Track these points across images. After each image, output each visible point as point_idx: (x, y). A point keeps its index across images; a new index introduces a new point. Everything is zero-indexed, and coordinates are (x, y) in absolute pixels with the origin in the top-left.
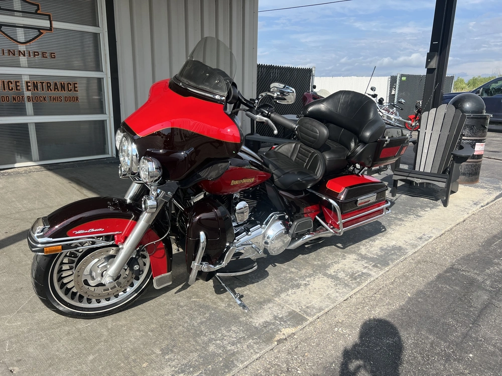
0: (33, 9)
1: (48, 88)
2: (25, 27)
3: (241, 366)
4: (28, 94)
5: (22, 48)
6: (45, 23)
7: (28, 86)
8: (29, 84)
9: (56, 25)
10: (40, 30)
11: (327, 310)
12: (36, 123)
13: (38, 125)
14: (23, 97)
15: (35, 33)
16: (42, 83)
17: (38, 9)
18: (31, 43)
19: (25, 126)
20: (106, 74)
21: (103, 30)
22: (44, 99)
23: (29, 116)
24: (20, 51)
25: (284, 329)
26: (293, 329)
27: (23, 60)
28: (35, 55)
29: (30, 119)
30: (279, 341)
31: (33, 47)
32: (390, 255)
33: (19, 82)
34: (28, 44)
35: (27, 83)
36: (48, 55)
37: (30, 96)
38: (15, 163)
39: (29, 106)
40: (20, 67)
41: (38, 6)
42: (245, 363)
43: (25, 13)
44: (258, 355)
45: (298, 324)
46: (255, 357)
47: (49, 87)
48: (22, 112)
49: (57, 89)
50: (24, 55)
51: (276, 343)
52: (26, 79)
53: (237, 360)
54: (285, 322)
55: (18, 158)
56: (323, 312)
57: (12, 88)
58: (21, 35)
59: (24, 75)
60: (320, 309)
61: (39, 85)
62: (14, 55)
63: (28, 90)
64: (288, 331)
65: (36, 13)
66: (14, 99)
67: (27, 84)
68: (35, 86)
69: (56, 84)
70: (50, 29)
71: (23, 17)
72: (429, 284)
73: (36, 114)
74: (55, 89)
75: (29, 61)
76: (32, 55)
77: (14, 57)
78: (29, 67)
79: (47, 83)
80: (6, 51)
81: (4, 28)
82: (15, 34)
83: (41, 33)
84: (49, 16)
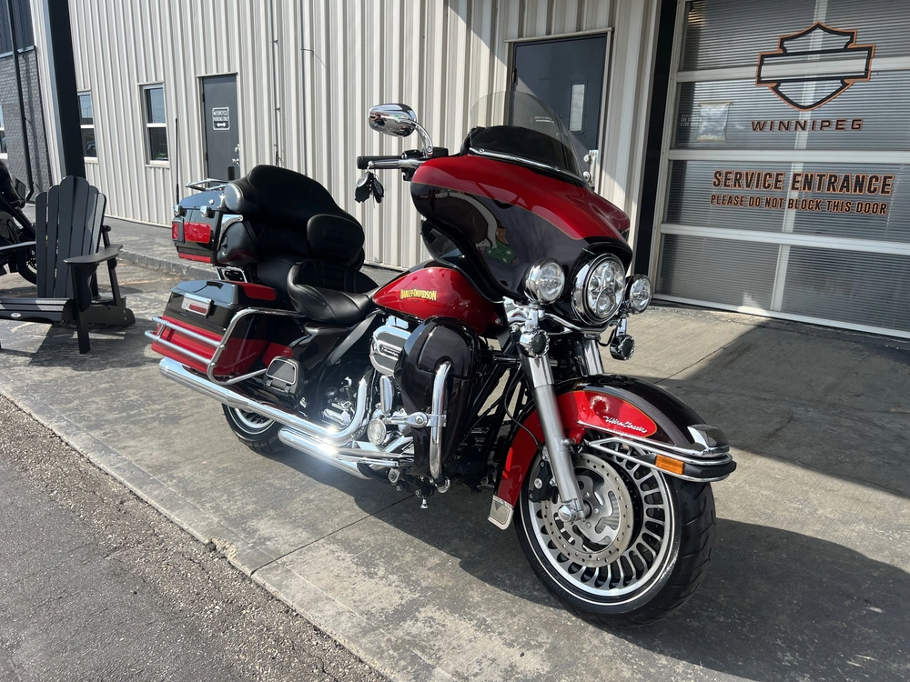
0: (841, 42)
1: (829, 186)
2: (819, 79)
4: (795, 195)
5: (806, 116)
6: (858, 65)
7: (795, 181)
8: (799, 178)
9: (877, 64)
10: (844, 80)
12: (792, 247)
13: (795, 250)
14: (781, 200)
15: (835, 85)
16: (821, 176)
17: (851, 41)
18: (821, 105)
19: (774, 248)
22: (817, 205)
23: (785, 233)
24: (798, 122)
27: (802, 136)
28: (822, 127)
29: (788, 238)
31: (824, 112)
33: (783, 175)
34: (815, 108)
35: (795, 175)
36: (848, 124)
37: (795, 199)
38: (740, 304)
40: (793, 149)
41: (852, 34)
43: (825, 53)
47: (831, 184)
48: (775, 226)
49: (848, 187)
50: (804, 129)
52: (798, 169)
55: (747, 298)
57: (769, 185)
58: (809, 94)
59: (795, 162)
61: (816, 179)
63: (793, 188)
65: (846, 49)
66: (768, 203)
67: (794, 178)
68: (808, 182)
69: (847, 178)
70: (864, 75)
71: (820, 60)
73: (797, 230)
74: (843, 187)
75: (810, 138)
76: (818, 127)
77: (788, 132)
78: (807, 149)
79: (831, 176)
80: (777, 124)
81: (783, 88)
82: (800, 92)
83: (844, 85)
84: (870, 49)
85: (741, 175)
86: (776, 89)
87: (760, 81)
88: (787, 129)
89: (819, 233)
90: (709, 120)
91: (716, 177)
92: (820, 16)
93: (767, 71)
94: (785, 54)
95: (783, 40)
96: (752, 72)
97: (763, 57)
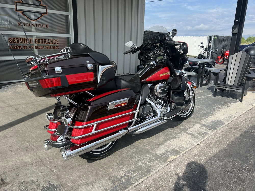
0: (38, 3)
2: (34, 12)
3: (154, 172)
5: (33, 22)
6: (44, 10)
7: (35, 41)
8: (36, 40)
9: (49, 11)
10: (41, 13)
11: (190, 149)
14: (33, 46)
15: (39, 15)
17: (41, 3)
18: (37, 20)
20: (72, 36)
21: (70, 14)
22: (43, 47)
24: (32, 24)
25: (171, 157)
26: (175, 157)
27: (34, 28)
28: (39, 26)
30: (170, 162)
31: (38, 22)
32: (217, 124)
33: (31, 39)
34: (36, 21)
35: (35, 39)
36: (45, 26)
37: (37, 46)
39: (36, 51)
40: (32, 32)
41: (41, 2)
42: (156, 170)
43: (35, 5)
44: (161, 167)
45: (178, 155)
46: (160, 168)
47: (45, 42)
49: (49, 42)
50: (34, 26)
51: (168, 162)
52: (34, 38)
53: (152, 169)
54: (171, 153)
56: (188, 149)
57: (28, 42)
58: (32, 16)
59: (34, 36)
60: (187, 148)
61: (41, 40)
62: (29, 26)
63: (36, 43)
64: (173, 157)
65: (40, 5)
66: (29, 47)
67: (35, 40)
68: (39, 41)
69: (48, 40)
70: (46, 13)
71: (33, 7)
72: (236, 138)
75: (36, 29)
77: (29, 27)
78: (36, 32)
79: (45, 40)
80: (26, 24)
82: (30, 15)
83: (42, 15)
84: (46, 7)
85: (18, 39)
86: (23, 13)
91: (10, 40)
93: (19, 7)
94: (23, 3)
96: (14, 7)
97: (16, 3)
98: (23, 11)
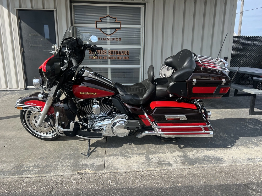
0: (114, 20)
2: (110, 28)
3: (52, 174)
4: (109, 56)
5: (109, 37)
6: (118, 26)
7: (109, 53)
8: (110, 52)
9: (122, 26)
10: (116, 29)
12: (111, 68)
14: (107, 57)
15: (114, 30)
16: (115, 51)
17: (116, 20)
18: (112, 34)
19: (107, 69)
20: (142, 46)
21: (142, 27)
22: (115, 58)
23: (109, 65)
24: (107, 38)
26: (91, 171)
27: (109, 42)
28: (113, 40)
29: (109, 66)
31: (113, 36)
33: (106, 51)
34: (111, 35)
35: (109, 51)
36: (118, 39)
39: (109, 61)
40: (107, 45)
41: (116, 19)
43: (111, 22)
48: (106, 63)
49: (120, 53)
50: (109, 40)
51: (77, 173)
52: (109, 49)
54: (93, 167)
57: (103, 53)
58: (109, 32)
60: (117, 169)
61: (114, 52)
63: (109, 54)
64: (88, 171)
65: (115, 22)
66: (104, 58)
67: (109, 52)
68: (112, 53)
69: (120, 51)
70: (120, 28)
71: (110, 24)
73: (111, 64)
74: (119, 53)
75: (110, 42)
76: (112, 39)
77: (105, 41)
78: (110, 45)
79: (117, 51)
80: (103, 39)
81: (102, 30)
82: (106, 31)
83: (116, 30)
84: (120, 22)
86: (101, 30)
87: (97, 28)
88: (105, 40)
89: (116, 64)
90: (85, 37)
91: (90, 52)
92: (108, 14)
93: (99, 25)
94: (102, 22)
95: (101, 18)
96: (94, 25)
97: (96, 22)
98: (101, 29)
